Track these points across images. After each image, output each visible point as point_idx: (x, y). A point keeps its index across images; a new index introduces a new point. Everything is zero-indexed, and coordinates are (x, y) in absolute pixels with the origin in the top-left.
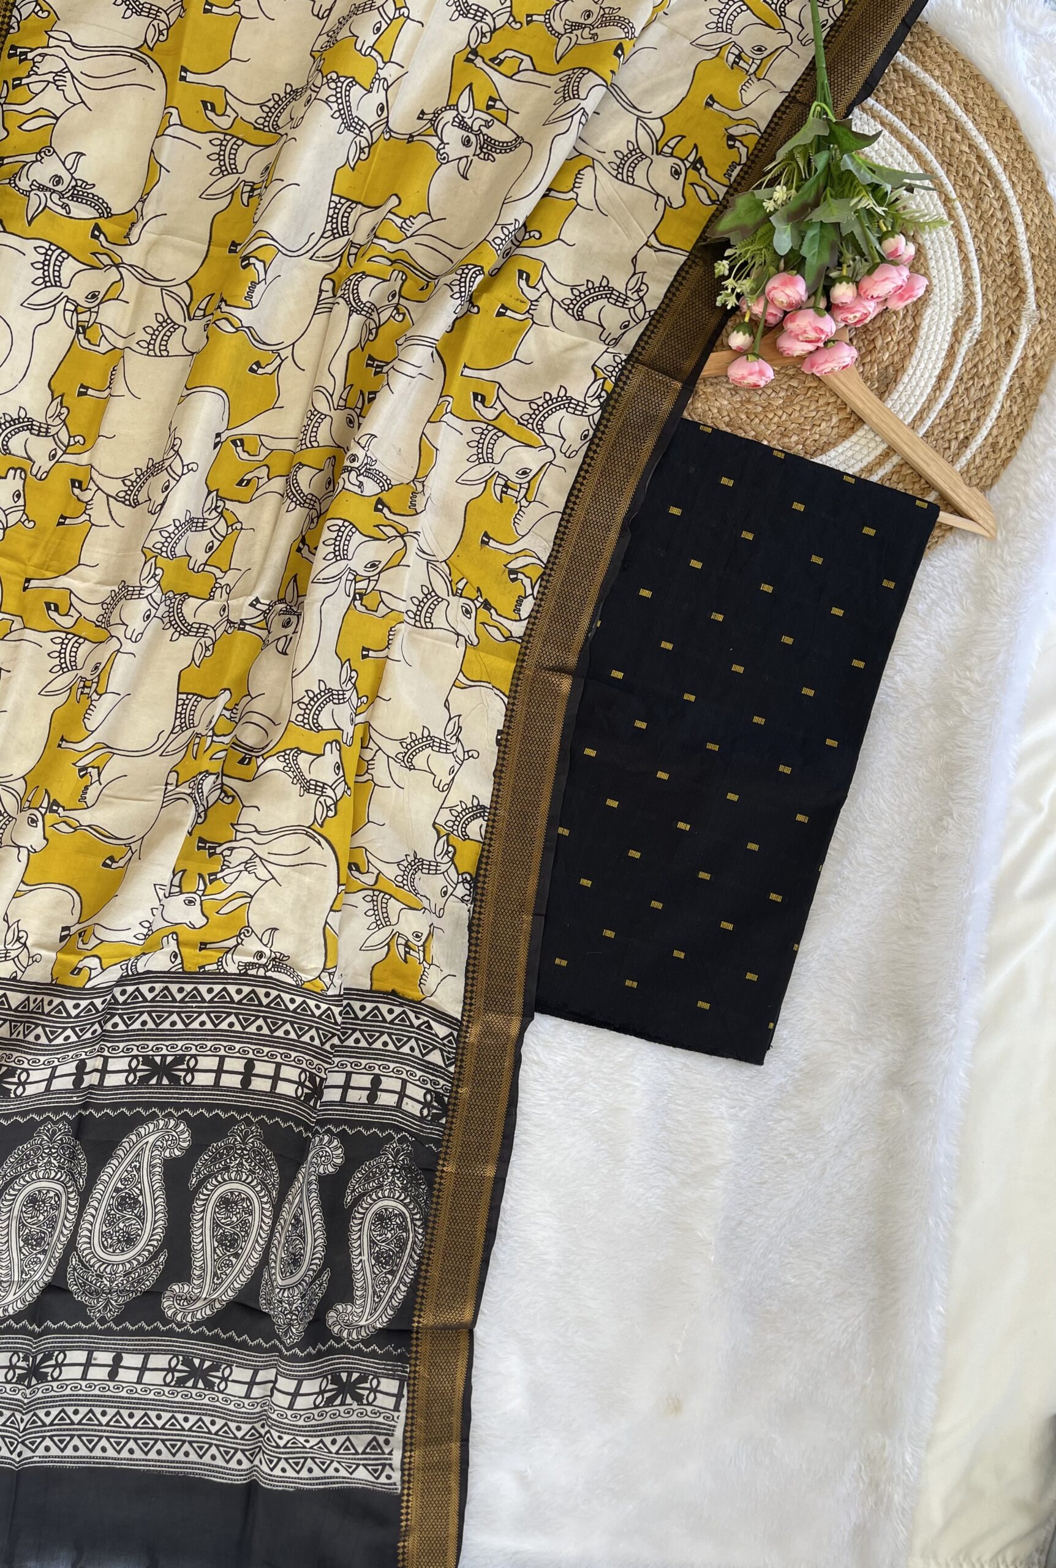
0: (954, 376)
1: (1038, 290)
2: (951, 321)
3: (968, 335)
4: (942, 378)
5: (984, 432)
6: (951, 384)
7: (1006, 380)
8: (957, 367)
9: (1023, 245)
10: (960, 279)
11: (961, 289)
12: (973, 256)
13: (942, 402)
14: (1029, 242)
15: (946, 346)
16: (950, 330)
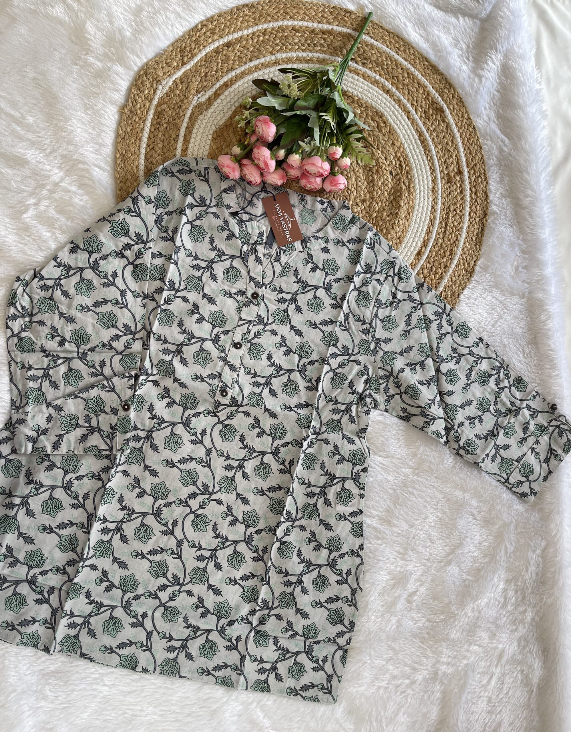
0: (221, 82)
1: (151, 101)
2: (210, 111)
3: (203, 99)
4: (227, 85)
5: (216, 44)
6: (225, 79)
7: (192, 63)
8: (217, 86)
9: (147, 130)
10: (195, 131)
11: (197, 126)
12: (181, 139)
13: (233, 74)
14: (143, 129)
15: (219, 101)
16: (212, 107)
